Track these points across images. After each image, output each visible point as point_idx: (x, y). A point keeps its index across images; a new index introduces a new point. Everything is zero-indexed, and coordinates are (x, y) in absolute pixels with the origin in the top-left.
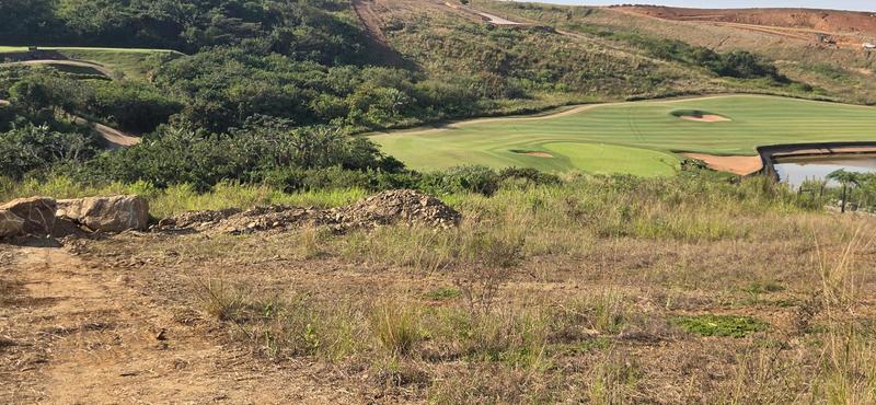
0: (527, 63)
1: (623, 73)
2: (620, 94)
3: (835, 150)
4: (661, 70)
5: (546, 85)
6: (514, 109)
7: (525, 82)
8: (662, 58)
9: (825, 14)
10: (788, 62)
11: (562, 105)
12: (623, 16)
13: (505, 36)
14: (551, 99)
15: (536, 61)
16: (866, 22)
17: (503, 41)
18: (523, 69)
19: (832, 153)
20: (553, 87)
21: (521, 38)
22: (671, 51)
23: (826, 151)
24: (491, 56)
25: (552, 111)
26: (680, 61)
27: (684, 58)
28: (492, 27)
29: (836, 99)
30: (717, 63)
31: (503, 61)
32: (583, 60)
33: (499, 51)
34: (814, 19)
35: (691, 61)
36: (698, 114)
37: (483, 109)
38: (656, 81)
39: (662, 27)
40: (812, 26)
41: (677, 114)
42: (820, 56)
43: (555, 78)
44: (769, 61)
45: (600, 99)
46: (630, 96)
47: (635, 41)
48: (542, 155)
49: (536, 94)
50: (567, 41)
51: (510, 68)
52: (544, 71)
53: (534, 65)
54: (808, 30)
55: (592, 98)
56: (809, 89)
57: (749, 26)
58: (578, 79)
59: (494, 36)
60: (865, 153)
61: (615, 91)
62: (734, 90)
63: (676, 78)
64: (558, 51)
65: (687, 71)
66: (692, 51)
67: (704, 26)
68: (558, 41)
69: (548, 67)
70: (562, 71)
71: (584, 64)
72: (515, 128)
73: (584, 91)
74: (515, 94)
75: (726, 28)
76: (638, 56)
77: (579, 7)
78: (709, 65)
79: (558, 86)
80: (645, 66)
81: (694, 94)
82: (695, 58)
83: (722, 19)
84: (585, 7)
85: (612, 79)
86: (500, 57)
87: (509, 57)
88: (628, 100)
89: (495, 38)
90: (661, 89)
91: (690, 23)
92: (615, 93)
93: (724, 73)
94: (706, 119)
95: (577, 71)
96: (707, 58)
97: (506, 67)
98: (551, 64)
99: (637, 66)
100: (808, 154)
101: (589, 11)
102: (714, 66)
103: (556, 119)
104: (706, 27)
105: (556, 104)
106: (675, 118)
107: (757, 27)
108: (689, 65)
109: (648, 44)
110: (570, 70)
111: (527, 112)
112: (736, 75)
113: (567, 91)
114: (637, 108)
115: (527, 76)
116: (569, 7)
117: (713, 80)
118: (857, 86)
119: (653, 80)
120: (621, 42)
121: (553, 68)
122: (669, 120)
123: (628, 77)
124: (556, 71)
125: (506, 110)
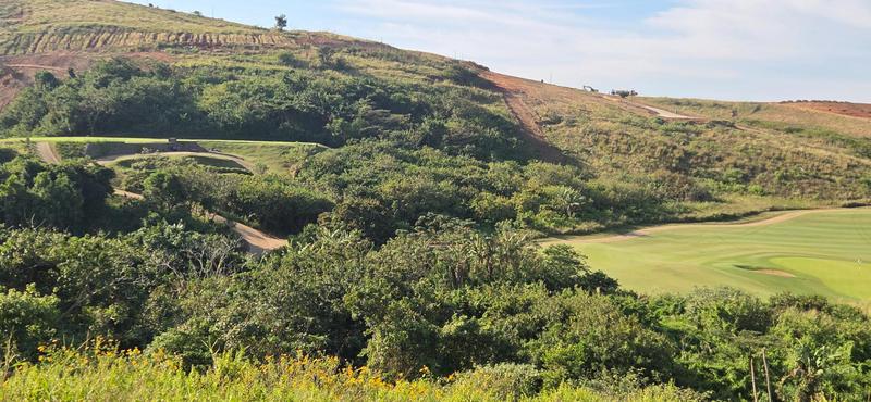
0: (708, 162)
1: (830, 174)
2: (830, 197)
5: (736, 186)
6: (709, 214)
7: (710, 182)
11: (765, 211)
12: (799, 113)
13: (677, 130)
14: (748, 203)
15: (720, 159)
17: (678, 135)
18: (706, 168)
20: (745, 190)
21: (698, 134)
24: (666, 153)
25: (754, 218)
28: (662, 121)
31: (680, 159)
32: (779, 159)
33: (675, 147)
37: (672, 213)
39: (851, 125)
43: (746, 179)
45: (809, 205)
46: (847, 202)
47: (833, 139)
48: (776, 273)
49: (725, 196)
50: (753, 137)
51: (690, 166)
52: (732, 171)
53: (718, 164)
55: (796, 202)
58: (776, 180)
59: (667, 130)
61: (824, 195)
64: (746, 148)
68: (744, 136)
69: (735, 166)
70: (754, 171)
71: (780, 163)
72: (720, 238)
73: (784, 194)
74: (702, 197)
76: (843, 157)
77: (744, 103)
79: (752, 187)
80: (855, 166)
84: (752, 103)
85: (817, 181)
86: (678, 154)
87: (688, 155)
88: (844, 206)
89: (667, 132)
92: (825, 197)
95: (774, 171)
97: (685, 164)
98: (739, 162)
99: (845, 166)
101: (758, 108)
103: (766, 227)
105: (758, 210)
109: (848, 142)
110: (763, 170)
111: (725, 218)
113: (764, 194)
114: (861, 216)
115: (711, 176)
116: (733, 103)
120: (815, 140)
121: (742, 167)
123: (838, 179)
124: (746, 171)
125: (699, 215)
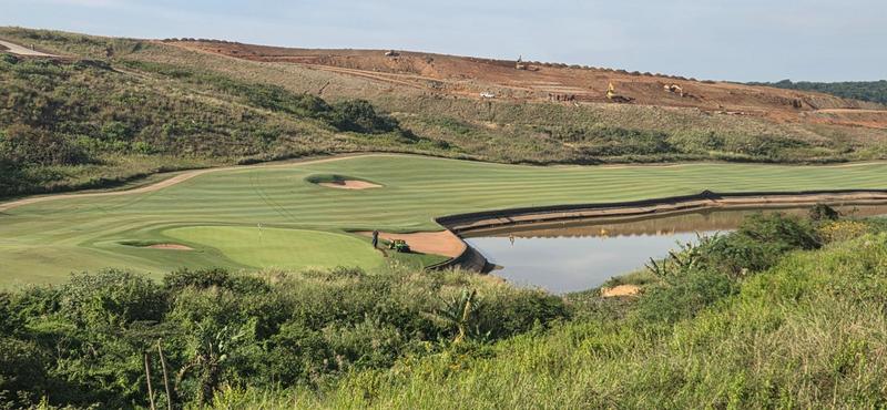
0: (81, 113)
1: (224, 126)
2: (225, 154)
3: (515, 219)
4: (271, 123)
5: (117, 144)
6: (86, 179)
7: (84, 139)
8: (265, 107)
9: (430, 58)
10: (406, 115)
11: (154, 173)
12: (186, 54)
13: (37, 72)
14: (133, 164)
15: (95, 110)
16: (475, 69)
17: (38, 79)
18: (78, 121)
19: (513, 223)
20: (128, 148)
21: (65, 77)
22: (273, 99)
23: (505, 220)
24: (23, 102)
25: (141, 182)
26: (288, 111)
27: (292, 108)
28: (14, 59)
29: (480, 158)
30: (332, 114)
31: (43, 109)
32: (167, 109)
33: (34, 95)
34: (419, 64)
35: (301, 111)
36: (339, 180)
37: (36, 181)
38: (269, 138)
39: (242, 69)
40: (419, 73)
41: (315, 180)
42: (439, 106)
43: (129, 135)
44: (384, 112)
45: (202, 164)
46: (242, 158)
47: (225, 85)
49: (105, 157)
50: (135, 82)
51: (56, 119)
52: (111, 124)
53: (93, 116)
54: (415, 76)
55: (188, 161)
56: (445, 146)
57: (350, 71)
58: (164, 134)
59: (22, 72)
60: (545, 220)
61: (219, 151)
62: (367, 148)
63: (293, 133)
64: (126, 96)
65: (301, 125)
66: (300, 99)
67: (295, 69)
68: (123, 81)
69: (115, 118)
70: (138, 124)
71: (168, 114)
72: (100, 209)
73: (175, 152)
74: (75, 158)
75: (323, 72)
76: (237, 106)
77: (121, 39)
78: (325, 118)
79: (136, 145)
80: (250, 117)
81: (321, 153)
82: (305, 107)
83: (314, 61)
84: (130, 40)
85: (211, 135)
86: (38, 103)
87: (53, 104)
88: (241, 164)
89: (23, 74)
90: (279, 149)
91: (276, 65)
92: (220, 154)
93: (345, 126)
94: (349, 185)
95: (161, 124)
96: (318, 108)
97: (50, 115)
98: (119, 113)
99: (239, 118)
100: (489, 226)
101: (138, 45)
102: (331, 118)
103: (157, 192)
104: (300, 70)
105: (145, 172)
106: (313, 187)
107: (358, 72)
108: (300, 117)
109: (241, 89)
110: (149, 123)
112: (358, 129)
113: (151, 152)
114: (259, 173)
115: (86, 131)
116: (107, 39)
117: (338, 136)
118: (490, 142)
119: (265, 136)
120: (205, 86)
121: (124, 119)
122: (307, 188)
123: (233, 132)
124: (128, 125)
125: (73, 182)
